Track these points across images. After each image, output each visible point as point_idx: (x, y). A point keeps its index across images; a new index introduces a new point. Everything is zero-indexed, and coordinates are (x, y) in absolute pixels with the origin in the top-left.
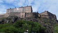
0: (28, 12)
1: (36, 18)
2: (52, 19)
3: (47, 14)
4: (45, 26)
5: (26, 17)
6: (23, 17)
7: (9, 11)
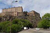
1: (26, 16)
3: (33, 13)
4: (32, 22)
5: (18, 15)
6: (16, 16)
7: (4, 11)
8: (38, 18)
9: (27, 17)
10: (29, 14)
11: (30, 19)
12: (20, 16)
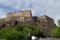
0: (27, 16)
2: (50, 23)
3: (45, 18)
6: (23, 21)
7: (10, 15)
8: (51, 25)
9: (37, 23)
10: (39, 19)
11: (41, 26)
12: (28, 22)
